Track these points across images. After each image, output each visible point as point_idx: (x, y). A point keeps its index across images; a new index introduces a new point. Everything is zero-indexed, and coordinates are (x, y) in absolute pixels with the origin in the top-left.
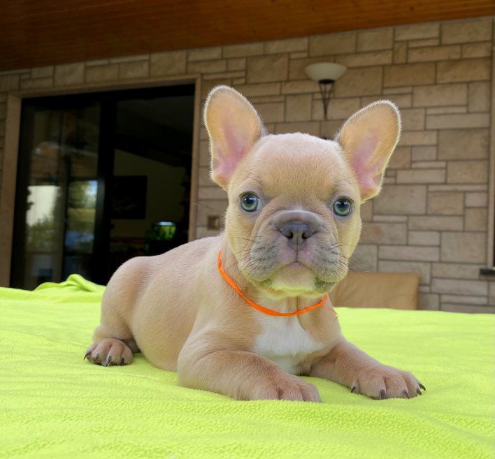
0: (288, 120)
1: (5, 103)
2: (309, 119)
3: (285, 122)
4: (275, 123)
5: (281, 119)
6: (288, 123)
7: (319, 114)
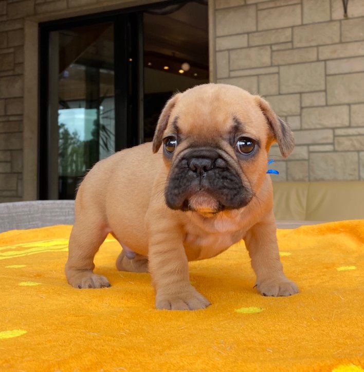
0: (305, 22)
1: (22, 29)
2: (329, 19)
3: (302, 25)
4: (292, 27)
5: (299, 22)
6: (306, 25)
7: (338, 13)
